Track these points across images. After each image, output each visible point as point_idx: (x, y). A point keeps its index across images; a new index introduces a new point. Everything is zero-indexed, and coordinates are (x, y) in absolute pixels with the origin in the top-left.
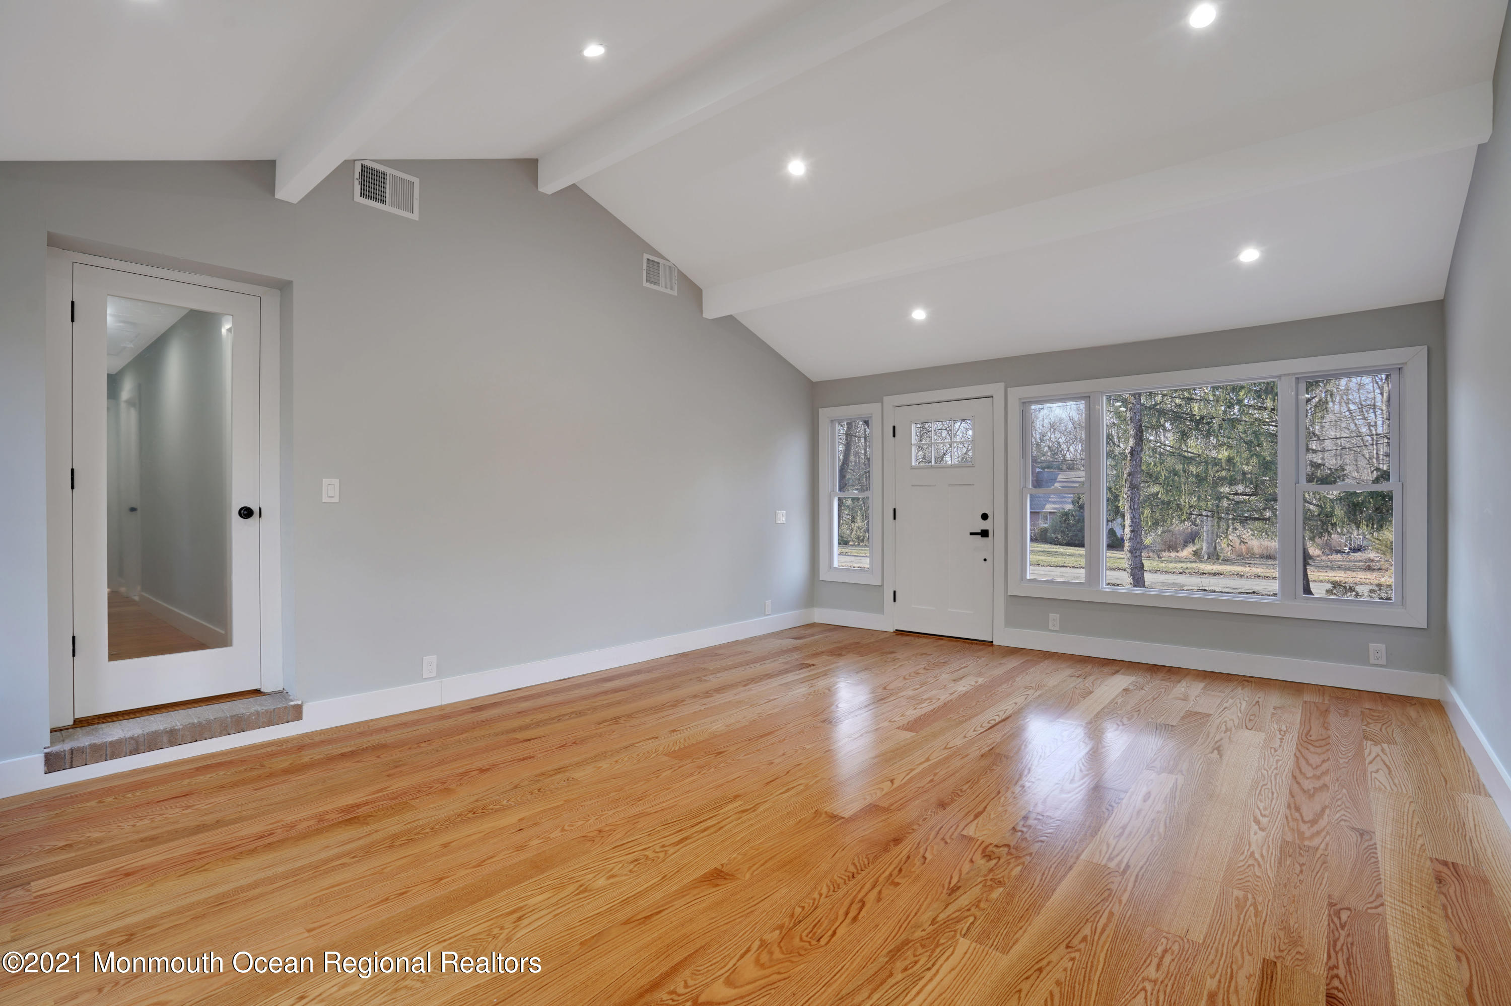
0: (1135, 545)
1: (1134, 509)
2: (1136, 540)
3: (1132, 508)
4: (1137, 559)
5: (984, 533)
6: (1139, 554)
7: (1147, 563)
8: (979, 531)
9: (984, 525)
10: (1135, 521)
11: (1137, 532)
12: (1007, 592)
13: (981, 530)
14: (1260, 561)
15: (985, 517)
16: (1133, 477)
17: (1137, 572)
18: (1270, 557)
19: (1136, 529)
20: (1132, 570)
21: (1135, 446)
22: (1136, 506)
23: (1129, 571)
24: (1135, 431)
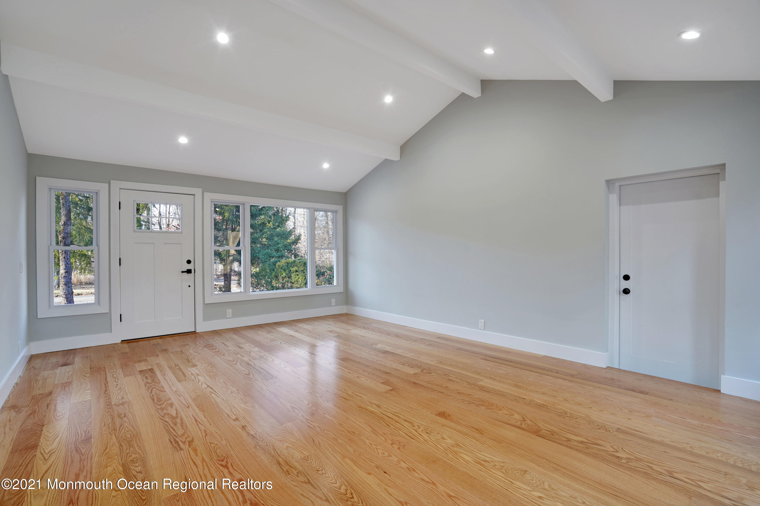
0: (68, 280)
1: (67, 259)
2: (69, 277)
3: (66, 258)
4: (70, 288)
5: (189, 271)
6: (71, 285)
7: (75, 291)
8: (186, 270)
9: (190, 267)
10: (67, 265)
11: (69, 272)
12: (204, 302)
13: (187, 270)
14: (85, 286)
15: (189, 262)
16: (66, 240)
17: (69, 296)
18: (90, 284)
19: (69, 271)
20: (66, 295)
21: (67, 221)
22: (68, 257)
23: (64, 296)
24: (66, 212)
